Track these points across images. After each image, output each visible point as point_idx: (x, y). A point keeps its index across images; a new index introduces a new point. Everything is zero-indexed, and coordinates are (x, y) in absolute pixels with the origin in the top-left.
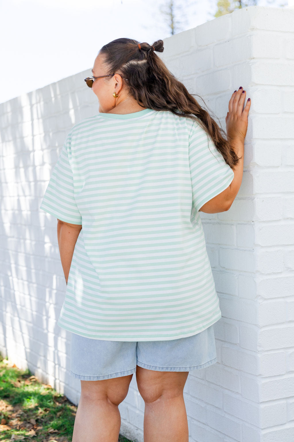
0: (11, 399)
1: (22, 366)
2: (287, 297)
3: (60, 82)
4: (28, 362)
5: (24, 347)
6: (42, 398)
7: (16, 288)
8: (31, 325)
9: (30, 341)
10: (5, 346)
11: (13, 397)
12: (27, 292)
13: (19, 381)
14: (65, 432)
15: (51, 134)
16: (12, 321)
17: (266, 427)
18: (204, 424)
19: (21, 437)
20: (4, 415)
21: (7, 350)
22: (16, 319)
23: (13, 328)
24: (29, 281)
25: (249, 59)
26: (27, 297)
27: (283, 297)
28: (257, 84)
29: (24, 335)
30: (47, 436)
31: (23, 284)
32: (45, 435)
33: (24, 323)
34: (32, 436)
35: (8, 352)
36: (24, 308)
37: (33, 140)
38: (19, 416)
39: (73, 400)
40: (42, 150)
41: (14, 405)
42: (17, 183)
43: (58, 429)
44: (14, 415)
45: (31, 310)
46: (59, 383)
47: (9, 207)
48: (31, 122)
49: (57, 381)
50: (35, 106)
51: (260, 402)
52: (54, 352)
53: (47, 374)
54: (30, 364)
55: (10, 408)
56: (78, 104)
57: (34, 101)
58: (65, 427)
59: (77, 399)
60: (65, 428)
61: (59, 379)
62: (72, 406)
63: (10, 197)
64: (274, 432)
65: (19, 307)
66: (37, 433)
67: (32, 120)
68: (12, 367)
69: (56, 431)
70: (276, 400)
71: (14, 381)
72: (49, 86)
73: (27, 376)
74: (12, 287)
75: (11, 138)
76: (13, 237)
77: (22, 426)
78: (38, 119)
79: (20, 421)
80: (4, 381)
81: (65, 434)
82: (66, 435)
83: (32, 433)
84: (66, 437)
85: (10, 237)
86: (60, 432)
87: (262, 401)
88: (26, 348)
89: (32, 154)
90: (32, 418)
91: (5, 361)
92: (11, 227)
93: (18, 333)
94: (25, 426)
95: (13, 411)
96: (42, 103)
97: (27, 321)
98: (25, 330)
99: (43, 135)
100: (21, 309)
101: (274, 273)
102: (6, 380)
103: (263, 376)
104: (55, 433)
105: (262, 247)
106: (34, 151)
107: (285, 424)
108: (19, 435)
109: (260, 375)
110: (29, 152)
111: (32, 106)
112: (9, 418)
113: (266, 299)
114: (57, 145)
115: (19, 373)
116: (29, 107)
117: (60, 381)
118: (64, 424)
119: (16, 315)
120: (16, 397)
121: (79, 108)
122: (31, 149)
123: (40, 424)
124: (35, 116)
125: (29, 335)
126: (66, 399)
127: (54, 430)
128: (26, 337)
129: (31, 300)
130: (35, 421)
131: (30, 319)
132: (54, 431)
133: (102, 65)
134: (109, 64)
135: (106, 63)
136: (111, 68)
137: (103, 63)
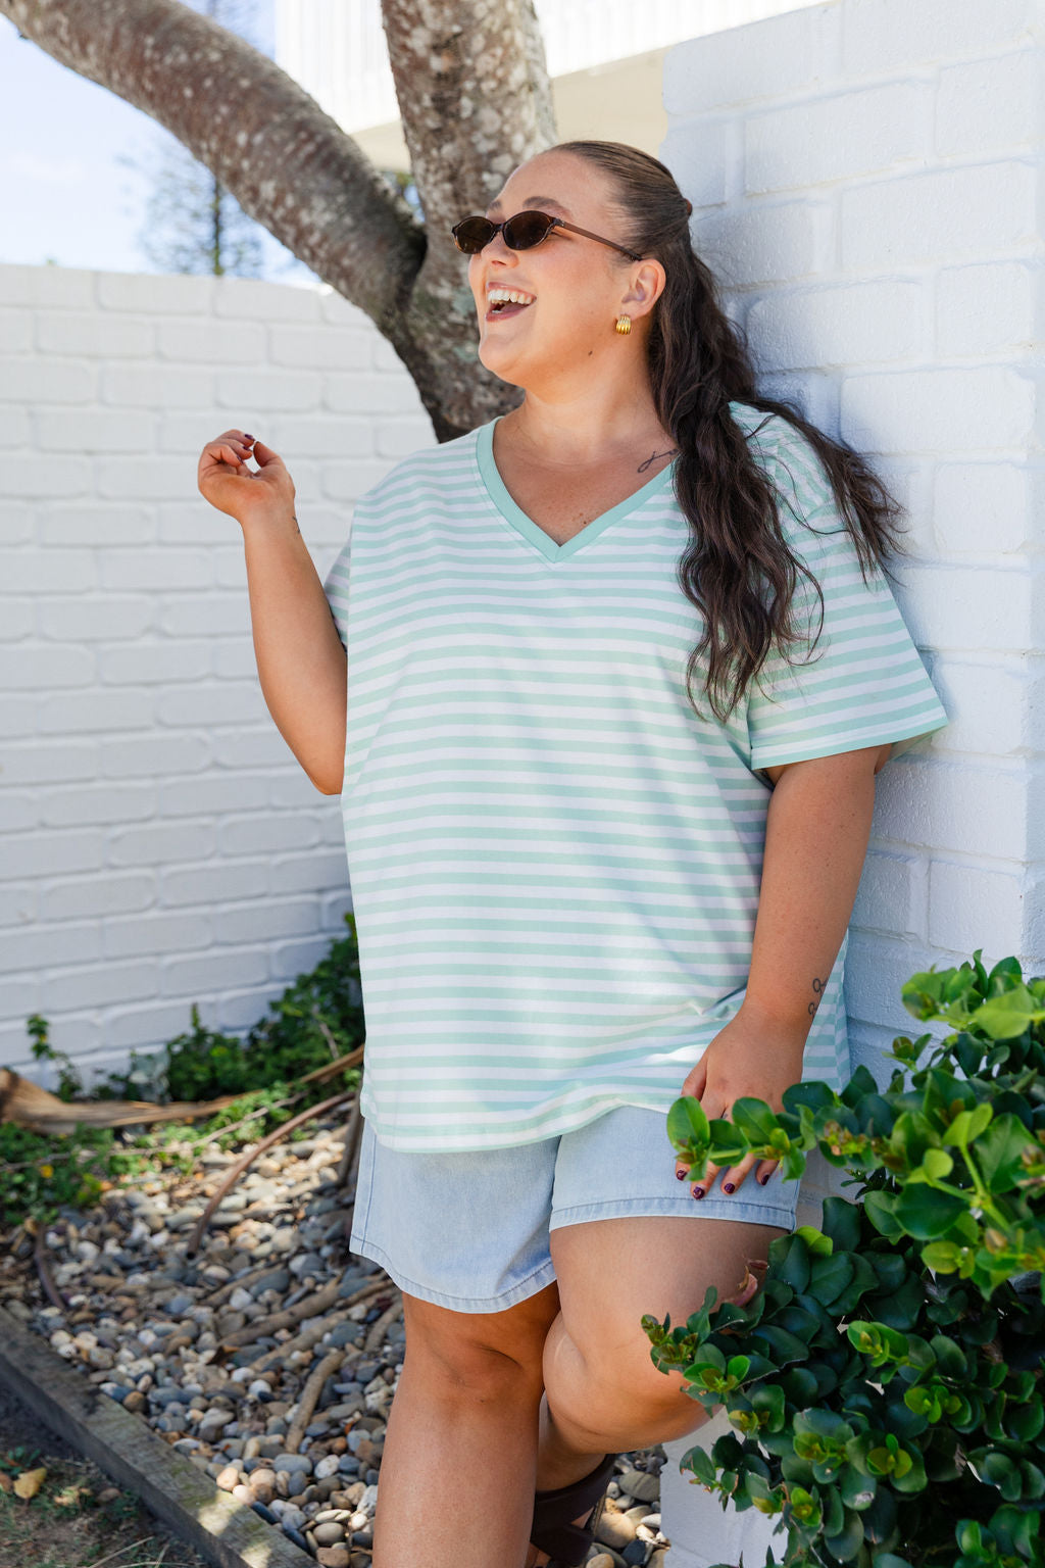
133: (609, 205)
134: (634, 214)
135: (626, 208)
136: (639, 234)
137: (610, 201)
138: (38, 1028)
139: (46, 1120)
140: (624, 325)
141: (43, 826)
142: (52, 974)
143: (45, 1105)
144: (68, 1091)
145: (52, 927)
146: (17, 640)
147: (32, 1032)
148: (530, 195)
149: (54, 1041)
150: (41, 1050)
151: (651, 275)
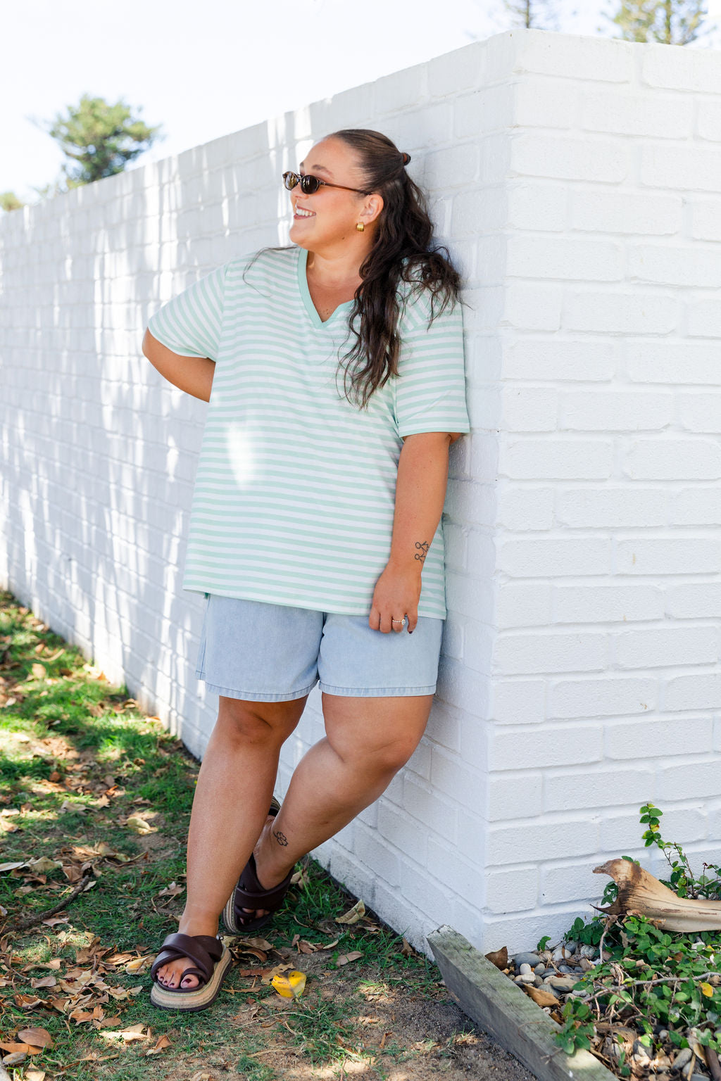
0: (79, 737)
1: (115, 679)
2: (555, 577)
3: (208, 145)
4: (127, 672)
5: (120, 644)
6: (134, 741)
7: (115, 531)
8: (135, 601)
9: (132, 631)
10: (91, 639)
11: (83, 733)
12: (132, 540)
13: (102, 706)
14: (163, 805)
15: (188, 243)
16: (105, 591)
17: (498, 819)
18: (398, 806)
19: (79, 807)
20: (59, 765)
21: (93, 647)
22: (112, 588)
23: (106, 606)
24: (138, 519)
25: (510, 127)
26: (132, 548)
27: (549, 578)
28: (520, 175)
29: (122, 620)
30: (129, 809)
31: (127, 523)
32: (126, 807)
33: (123, 596)
34: (100, 807)
35: (96, 650)
36: (125, 569)
37: (160, 250)
38: (88, 768)
39: (193, 747)
40: (173, 271)
41: (82, 748)
42: (129, 330)
43: (152, 799)
44: (78, 767)
45: (137, 573)
46: (176, 717)
47: (113, 376)
48: (158, 217)
49: (174, 714)
50: (166, 187)
51: (490, 770)
52: (171, 656)
53: (156, 696)
54: (128, 676)
55: (73, 754)
56: (236, 190)
57: (165, 179)
58: (165, 796)
59: (200, 746)
60: (164, 798)
61: (176, 710)
62: (189, 759)
63: (117, 356)
64: (514, 829)
65: (117, 566)
66: (110, 803)
67: (161, 213)
68: (96, 679)
69: (147, 801)
70: (521, 770)
71: (92, 705)
72: (191, 150)
73: (122, 698)
74: (108, 528)
75: (124, 245)
76: (116, 433)
77: (89, 787)
78: (171, 212)
79: (87, 778)
80: (74, 704)
81: (162, 808)
82: (163, 810)
83: (104, 801)
84: (163, 815)
85: (112, 432)
86: (153, 804)
87: (493, 770)
88: (124, 645)
89: (156, 279)
90: (110, 774)
91: (87, 667)
92: (114, 414)
93: (113, 615)
94: (94, 789)
95: (77, 761)
96: (178, 182)
97: (128, 594)
98: (125, 611)
99: (176, 243)
100: (121, 570)
101: (533, 530)
102: (78, 702)
103: (498, 723)
104: (145, 805)
105: (511, 480)
106: (160, 272)
107: (538, 816)
108: (79, 803)
109: (493, 720)
110: (153, 273)
111: (162, 186)
112: (66, 772)
113: (512, 579)
114: (196, 263)
115: (107, 691)
116: (157, 189)
117: (178, 714)
118: (164, 790)
119: (112, 581)
120: (87, 734)
121: (237, 197)
122: (155, 268)
123: (123, 787)
124: (166, 208)
125: (131, 621)
126: (181, 746)
127: (144, 799)
128: (126, 623)
129: (137, 554)
130: (113, 781)
131: (134, 591)
132: (144, 802)
133: (354, 168)
134: (368, 172)
135: (363, 169)
136: (370, 182)
137: (354, 166)
138: (650, 817)
139: (667, 914)
140: (360, 227)
141: (668, 617)
142: (667, 764)
143: (664, 899)
144: (679, 882)
145: (670, 718)
146: (658, 431)
147: (643, 820)
148: (314, 164)
149: (665, 830)
150: (651, 838)
151: (375, 204)
